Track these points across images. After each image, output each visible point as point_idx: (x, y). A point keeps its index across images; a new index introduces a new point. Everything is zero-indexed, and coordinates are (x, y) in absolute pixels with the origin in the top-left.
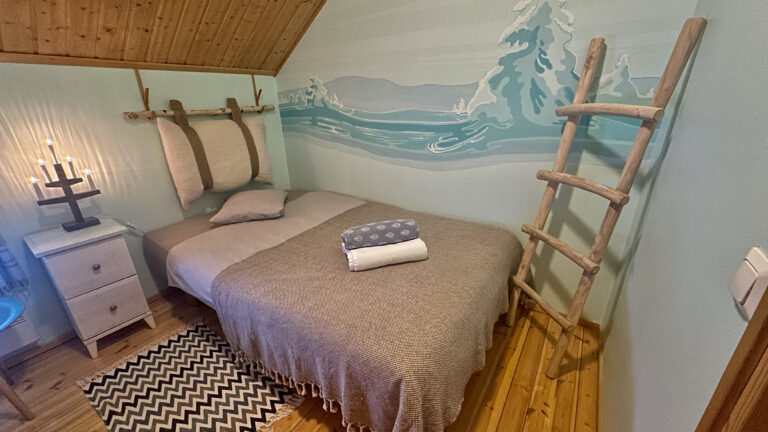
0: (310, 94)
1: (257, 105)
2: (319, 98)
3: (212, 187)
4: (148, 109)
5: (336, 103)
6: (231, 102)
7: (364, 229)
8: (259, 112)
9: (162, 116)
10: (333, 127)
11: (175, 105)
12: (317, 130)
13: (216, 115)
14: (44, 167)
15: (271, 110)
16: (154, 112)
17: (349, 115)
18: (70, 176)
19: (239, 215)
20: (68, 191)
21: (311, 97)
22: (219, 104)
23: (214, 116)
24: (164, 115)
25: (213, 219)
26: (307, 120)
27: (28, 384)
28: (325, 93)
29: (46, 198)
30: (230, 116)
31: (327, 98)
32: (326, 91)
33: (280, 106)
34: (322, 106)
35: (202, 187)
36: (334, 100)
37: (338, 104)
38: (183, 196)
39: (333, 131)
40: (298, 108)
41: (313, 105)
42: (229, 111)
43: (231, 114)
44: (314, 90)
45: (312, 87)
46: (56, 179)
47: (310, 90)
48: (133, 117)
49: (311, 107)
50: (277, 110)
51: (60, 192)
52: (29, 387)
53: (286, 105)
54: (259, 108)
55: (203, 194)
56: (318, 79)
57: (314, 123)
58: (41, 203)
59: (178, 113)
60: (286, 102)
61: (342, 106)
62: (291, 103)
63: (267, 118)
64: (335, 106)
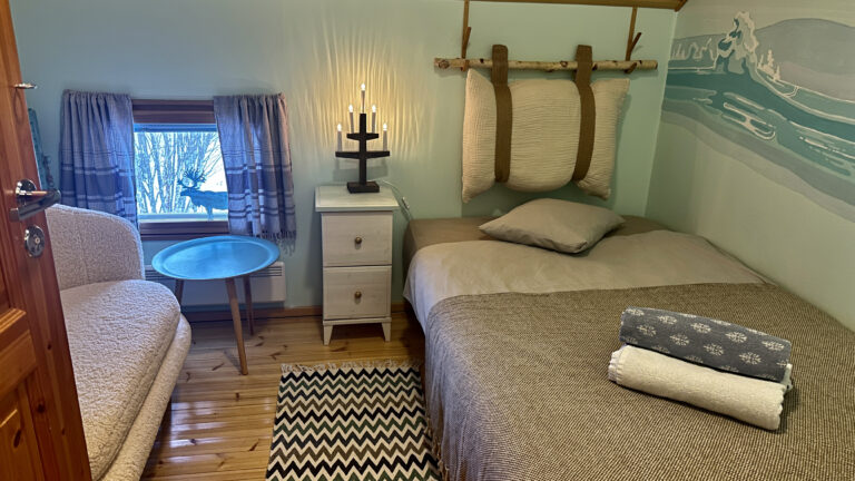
0: (724, 46)
1: (628, 58)
2: (738, 56)
3: (507, 180)
4: (464, 56)
5: (768, 70)
6: (584, 52)
7: (665, 319)
8: (627, 71)
9: (476, 68)
10: (749, 117)
11: (499, 52)
12: (718, 117)
13: (551, 71)
14: (351, 114)
15: (651, 69)
16: (468, 61)
17: (785, 96)
18: (369, 131)
19: (519, 231)
20: (363, 146)
21: (725, 54)
22: (564, 53)
23: (546, 72)
24: (480, 66)
25: (484, 227)
26: (705, 96)
27: (260, 341)
28: (753, 50)
29: (344, 150)
30: (572, 75)
31: (753, 59)
32: (756, 44)
33: (671, 63)
34: (741, 72)
35: (492, 176)
36: (766, 62)
37: (771, 72)
38: (466, 183)
39: (747, 124)
40: (699, 71)
41: (726, 69)
42: (573, 65)
43: (575, 71)
44: (734, 40)
45: (733, 34)
46: (357, 131)
47: (728, 39)
48: (443, 65)
49: (721, 71)
50: (663, 71)
51: (354, 146)
52: (260, 345)
53: (680, 63)
54: (627, 65)
55: (493, 188)
56: (747, 20)
57: (717, 103)
58: (339, 154)
59: (498, 64)
60: (683, 57)
61: (776, 77)
62: (690, 61)
63: (637, 84)
64: (763, 74)
